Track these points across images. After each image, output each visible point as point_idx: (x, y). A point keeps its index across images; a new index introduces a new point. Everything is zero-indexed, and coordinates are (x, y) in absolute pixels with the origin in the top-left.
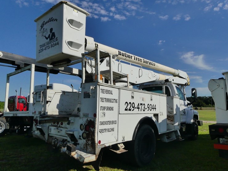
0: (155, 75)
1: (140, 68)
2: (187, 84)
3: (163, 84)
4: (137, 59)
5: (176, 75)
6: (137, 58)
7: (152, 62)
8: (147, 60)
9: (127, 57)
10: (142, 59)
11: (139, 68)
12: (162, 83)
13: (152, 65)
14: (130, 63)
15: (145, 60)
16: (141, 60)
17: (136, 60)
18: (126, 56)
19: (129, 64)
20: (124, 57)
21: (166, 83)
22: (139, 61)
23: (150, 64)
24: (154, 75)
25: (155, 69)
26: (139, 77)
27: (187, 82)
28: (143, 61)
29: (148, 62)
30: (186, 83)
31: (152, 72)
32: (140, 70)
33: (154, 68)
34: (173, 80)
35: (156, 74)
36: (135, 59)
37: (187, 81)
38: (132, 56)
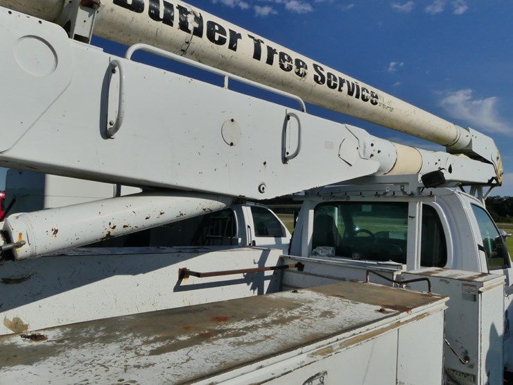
0: (376, 148)
1: (290, 110)
2: (494, 182)
3: (412, 195)
4: (276, 58)
5: (460, 148)
6: (271, 52)
7: (361, 85)
8: (338, 74)
9: (198, 32)
10: (310, 62)
11: (282, 110)
12: (408, 190)
13: (365, 99)
14: (222, 77)
15: (326, 70)
16: (298, 67)
17: (270, 61)
18: (192, 25)
19: (217, 80)
20: (174, 31)
21: (427, 191)
22: (289, 69)
23: (350, 93)
24: (370, 150)
25: (375, 118)
26: (285, 160)
27: (495, 175)
28: (311, 72)
29: (342, 81)
30: (493, 178)
31: (361, 132)
32: (288, 118)
33: (373, 113)
34: (450, 170)
35: (381, 143)
36: (257, 55)
37: (496, 172)
38: (235, 37)
